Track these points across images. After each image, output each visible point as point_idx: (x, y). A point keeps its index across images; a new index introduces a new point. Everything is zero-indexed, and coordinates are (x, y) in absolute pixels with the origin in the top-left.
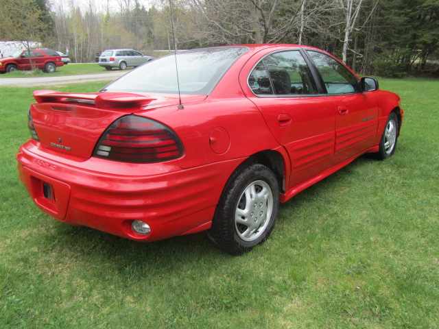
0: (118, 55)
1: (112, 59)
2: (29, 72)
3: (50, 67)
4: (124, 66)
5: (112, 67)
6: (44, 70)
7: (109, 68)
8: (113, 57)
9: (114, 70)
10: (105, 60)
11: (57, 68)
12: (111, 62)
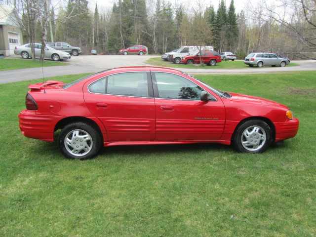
0: (257, 57)
1: (253, 60)
2: (197, 65)
3: (213, 63)
4: (260, 65)
5: (253, 65)
6: (209, 64)
7: (251, 66)
8: (253, 58)
9: (255, 67)
10: (248, 60)
11: (217, 64)
12: (252, 62)
